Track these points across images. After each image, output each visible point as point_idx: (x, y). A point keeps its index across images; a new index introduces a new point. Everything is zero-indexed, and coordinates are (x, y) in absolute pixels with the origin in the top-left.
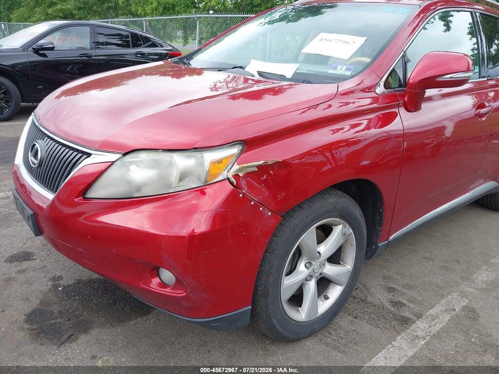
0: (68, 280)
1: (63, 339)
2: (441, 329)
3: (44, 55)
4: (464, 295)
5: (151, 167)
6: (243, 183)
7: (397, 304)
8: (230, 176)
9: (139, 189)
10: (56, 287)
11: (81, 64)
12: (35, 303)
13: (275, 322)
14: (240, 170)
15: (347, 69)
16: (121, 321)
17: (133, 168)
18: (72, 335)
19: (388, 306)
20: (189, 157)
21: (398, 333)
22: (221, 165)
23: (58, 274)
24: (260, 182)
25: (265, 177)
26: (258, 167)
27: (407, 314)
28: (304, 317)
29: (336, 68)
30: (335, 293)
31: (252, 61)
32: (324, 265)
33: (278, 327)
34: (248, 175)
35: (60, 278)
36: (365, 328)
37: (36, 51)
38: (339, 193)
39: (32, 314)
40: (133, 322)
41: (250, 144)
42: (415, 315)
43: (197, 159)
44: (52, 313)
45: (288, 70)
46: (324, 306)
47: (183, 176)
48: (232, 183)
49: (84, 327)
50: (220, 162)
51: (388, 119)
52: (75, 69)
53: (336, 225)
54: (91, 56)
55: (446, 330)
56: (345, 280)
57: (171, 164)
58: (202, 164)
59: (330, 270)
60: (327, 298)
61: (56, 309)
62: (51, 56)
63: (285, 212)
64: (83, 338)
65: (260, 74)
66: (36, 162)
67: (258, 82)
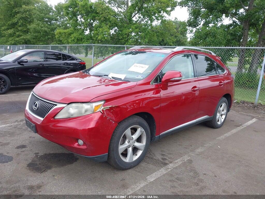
0: (41, 154)
1: (42, 171)
2: (178, 166)
3: (23, 65)
4: (189, 156)
5: (76, 109)
6: (105, 112)
7: (164, 159)
8: (101, 110)
9: (72, 115)
10: (37, 156)
11: (36, 68)
12: (30, 161)
13: (117, 160)
14: (104, 108)
15: (142, 77)
16: (63, 165)
17: (71, 109)
18: (45, 170)
19: (161, 160)
20: (88, 105)
21: (162, 167)
22: (98, 107)
23: (37, 152)
24: (111, 112)
25: (112, 111)
26: (109, 107)
27: (167, 162)
28: (128, 161)
29: (138, 76)
30: (140, 153)
31: (111, 73)
32: (135, 142)
33: (118, 163)
34: (107, 110)
35: (38, 153)
36: (151, 166)
37: (19, 63)
38: (138, 117)
39: (29, 164)
40: (67, 166)
41: (107, 101)
42: (169, 162)
43: (91, 106)
44: (37, 164)
45: (122, 77)
46: (135, 158)
47: (86, 111)
48: (101, 112)
49: (49, 168)
50: (98, 106)
51: (158, 92)
52: (33, 70)
53: (138, 128)
54: (44, 65)
55: (179, 166)
56: (143, 148)
57: (82, 107)
58: (92, 107)
59: (137, 144)
60: (136, 155)
61: (38, 163)
62: (26, 65)
63: (119, 122)
64: (49, 171)
65: (113, 78)
66: (36, 108)
67: (112, 81)
